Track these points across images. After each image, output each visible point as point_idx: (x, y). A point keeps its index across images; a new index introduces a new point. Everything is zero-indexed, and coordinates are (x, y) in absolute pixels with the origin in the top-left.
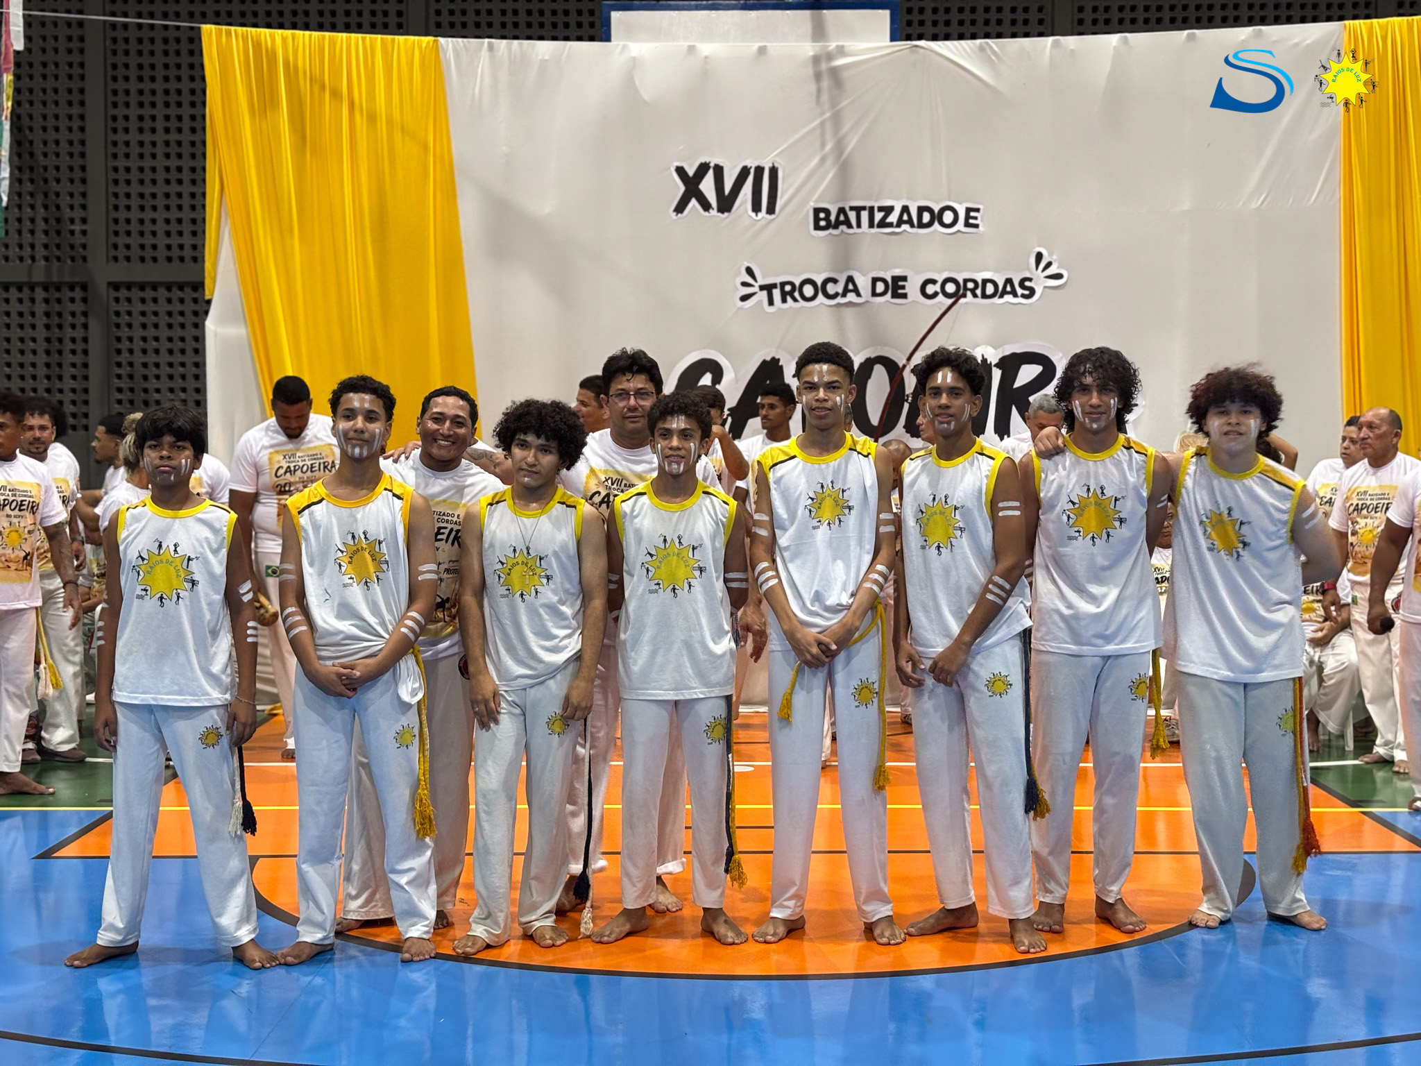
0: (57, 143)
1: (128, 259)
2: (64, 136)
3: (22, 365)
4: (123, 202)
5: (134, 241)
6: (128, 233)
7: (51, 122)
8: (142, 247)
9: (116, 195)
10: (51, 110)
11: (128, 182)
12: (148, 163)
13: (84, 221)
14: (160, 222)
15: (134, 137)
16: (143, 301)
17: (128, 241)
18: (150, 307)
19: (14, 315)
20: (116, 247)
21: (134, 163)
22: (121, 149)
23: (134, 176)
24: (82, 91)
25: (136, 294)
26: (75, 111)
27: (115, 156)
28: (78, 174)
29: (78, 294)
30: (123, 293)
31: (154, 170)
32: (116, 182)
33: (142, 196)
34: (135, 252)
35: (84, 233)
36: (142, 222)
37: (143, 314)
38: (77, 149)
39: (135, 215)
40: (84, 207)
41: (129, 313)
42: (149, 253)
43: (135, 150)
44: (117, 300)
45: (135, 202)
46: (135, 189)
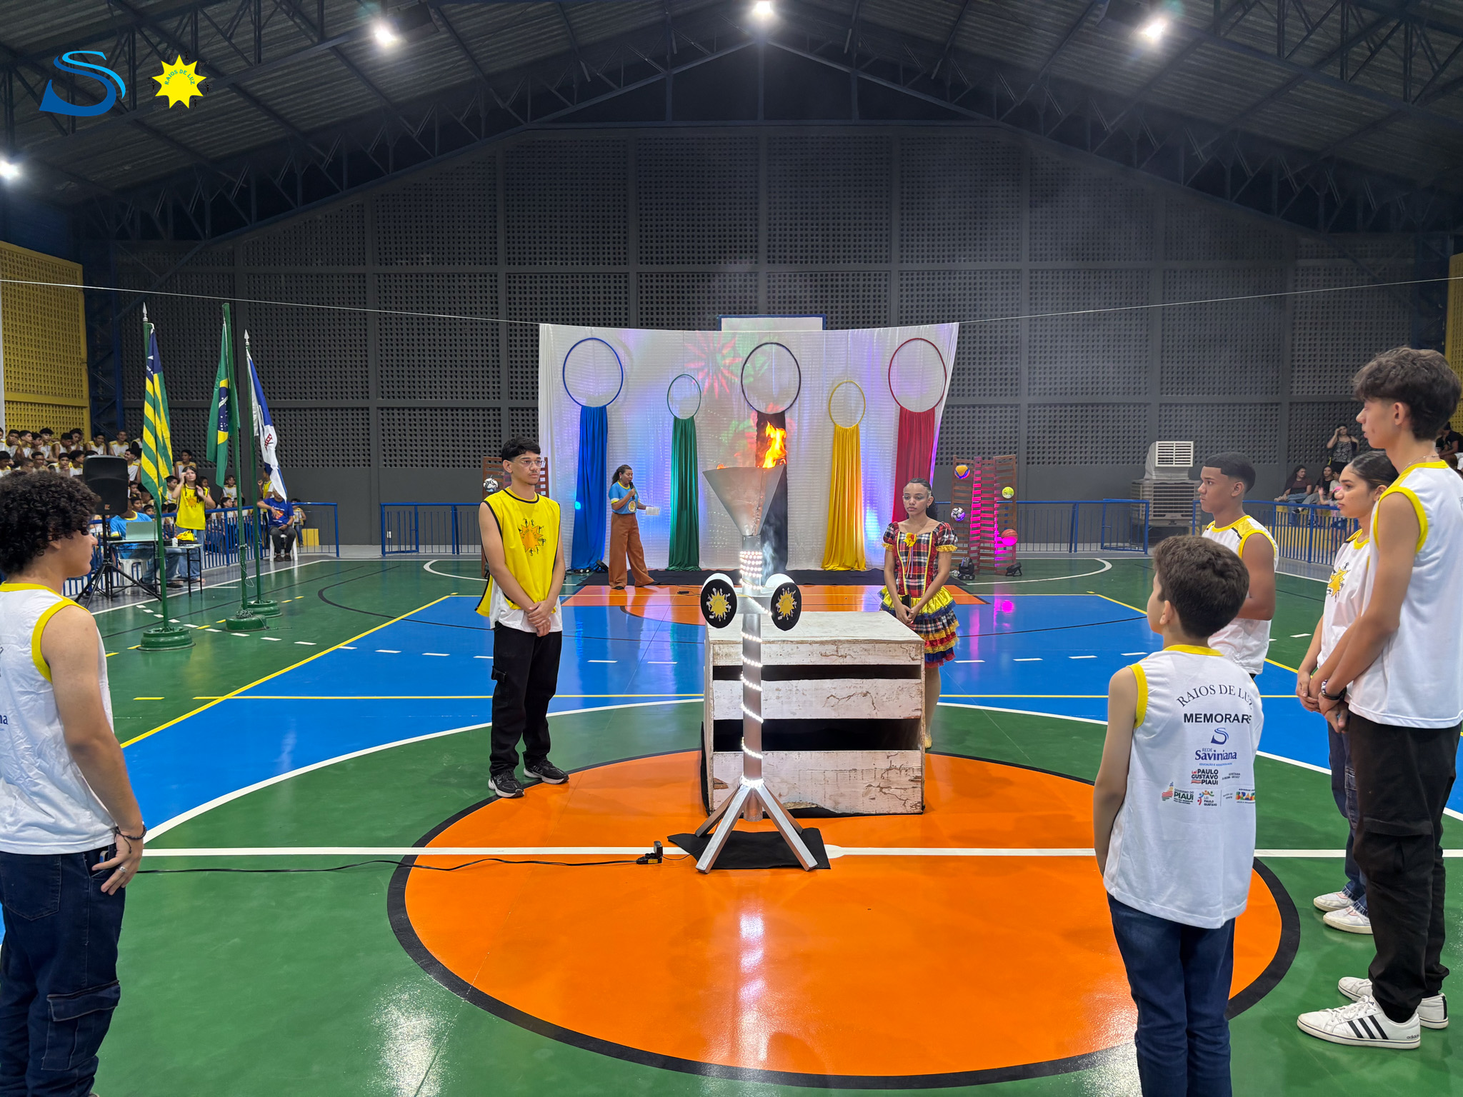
0: (487, 351)
1: (517, 398)
2: (490, 348)
3: (474, 441)
4: (514, 375)
5: (519, 390)
6: (517, 388)
7: (484, 343)
8: (522, 393)
9: (512, 372)
10: (485, 337)
11: (516, 367)
12: (524, 359)
13: (499, 383)
14: (530, 383)
15: (518, 348)
16: (523, 415)
17: (517, 390)
18: (525, 417)
19: (471, 421)
20: (512, 393)
21: (519, 359)
22: (513, 353)
23: (519, 364)
24: (497, 330)
25: (520, 412)
26: (495, 338)
27: (511, 356)
28: (496, 364)
29: (496, 412)
30: (515, 412)
31: (527, 362)
32: (512, 367)
33: (522, 372)
34: (520, 395)
35: (499, 387)
36: (522, 383)
37: (523, 420)
38: (495, 353)
39: (519, 380)
40: (498, 377)
41: (517, 420)
42: (525, 396)
43: (519, 354)
44: (512, 415)
45: (519, 375)
46: (519, 369)
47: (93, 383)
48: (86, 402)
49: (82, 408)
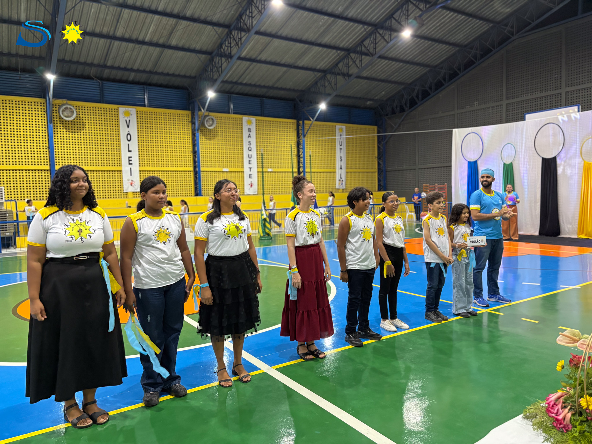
47: (379, 164)
48: (376, 170)
49: (375, 172)
